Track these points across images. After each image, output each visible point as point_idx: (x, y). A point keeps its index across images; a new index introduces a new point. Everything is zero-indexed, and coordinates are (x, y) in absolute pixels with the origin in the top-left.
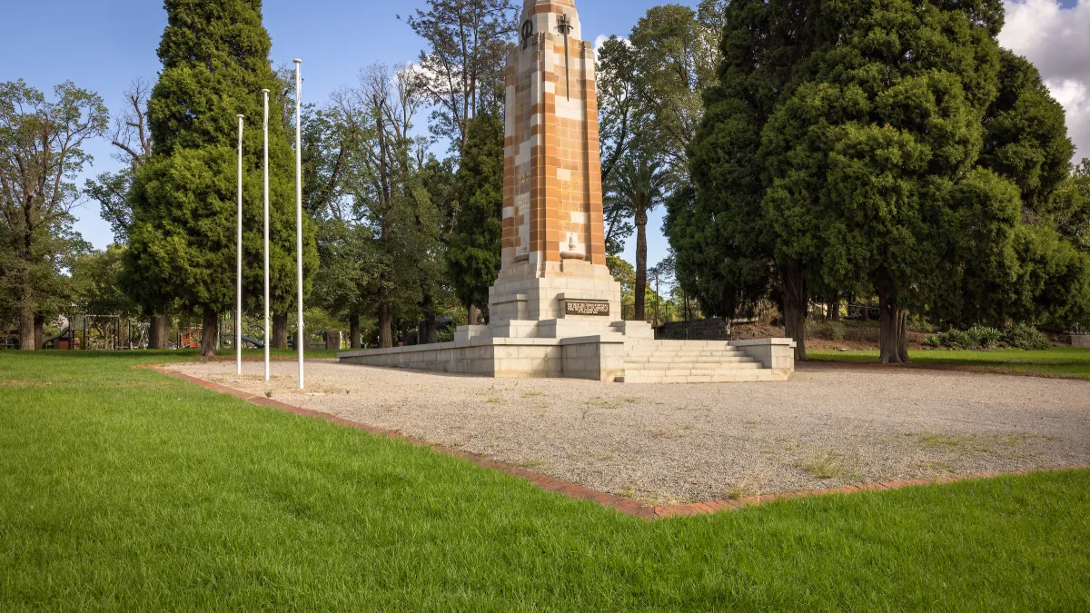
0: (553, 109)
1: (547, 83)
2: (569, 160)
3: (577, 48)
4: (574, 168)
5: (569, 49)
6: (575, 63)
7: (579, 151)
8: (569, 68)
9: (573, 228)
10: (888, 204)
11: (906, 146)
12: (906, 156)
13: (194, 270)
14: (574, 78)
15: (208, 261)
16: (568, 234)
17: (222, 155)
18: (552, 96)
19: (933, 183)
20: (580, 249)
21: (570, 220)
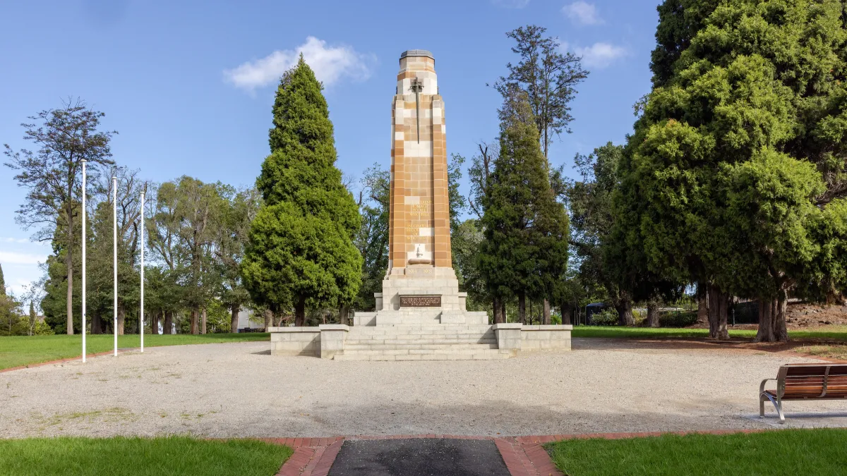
0: (402, 152)
1: (397, 134)
2: (419, 188)
3: (428, 101)
4: (422, 194)
5: (420, 103)
6: (425, 114)
7: (428, 180)
8: (420, 117)
9: (421, 240)
10: (679, 194)
11: (684, 138)
12: (685, 147)
13: (264, 283)
14: (424, 125)
15: (272, 277)
16: (417, 245)
17: (283, 208)
18: (401, 143)
19: (721, 169)
20: (427, 256)
21: (418, 234)
